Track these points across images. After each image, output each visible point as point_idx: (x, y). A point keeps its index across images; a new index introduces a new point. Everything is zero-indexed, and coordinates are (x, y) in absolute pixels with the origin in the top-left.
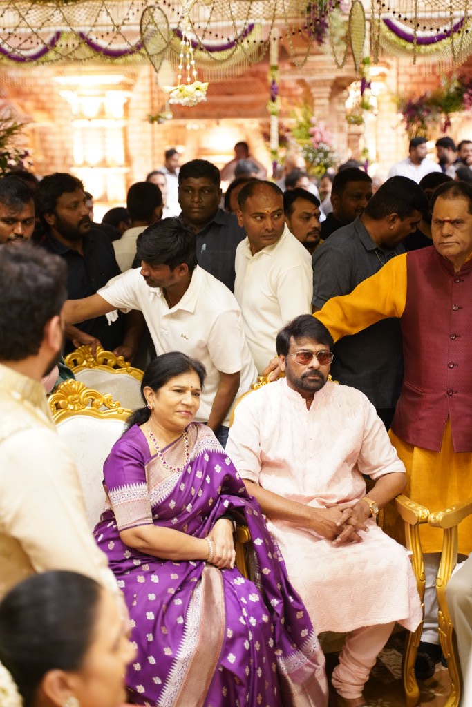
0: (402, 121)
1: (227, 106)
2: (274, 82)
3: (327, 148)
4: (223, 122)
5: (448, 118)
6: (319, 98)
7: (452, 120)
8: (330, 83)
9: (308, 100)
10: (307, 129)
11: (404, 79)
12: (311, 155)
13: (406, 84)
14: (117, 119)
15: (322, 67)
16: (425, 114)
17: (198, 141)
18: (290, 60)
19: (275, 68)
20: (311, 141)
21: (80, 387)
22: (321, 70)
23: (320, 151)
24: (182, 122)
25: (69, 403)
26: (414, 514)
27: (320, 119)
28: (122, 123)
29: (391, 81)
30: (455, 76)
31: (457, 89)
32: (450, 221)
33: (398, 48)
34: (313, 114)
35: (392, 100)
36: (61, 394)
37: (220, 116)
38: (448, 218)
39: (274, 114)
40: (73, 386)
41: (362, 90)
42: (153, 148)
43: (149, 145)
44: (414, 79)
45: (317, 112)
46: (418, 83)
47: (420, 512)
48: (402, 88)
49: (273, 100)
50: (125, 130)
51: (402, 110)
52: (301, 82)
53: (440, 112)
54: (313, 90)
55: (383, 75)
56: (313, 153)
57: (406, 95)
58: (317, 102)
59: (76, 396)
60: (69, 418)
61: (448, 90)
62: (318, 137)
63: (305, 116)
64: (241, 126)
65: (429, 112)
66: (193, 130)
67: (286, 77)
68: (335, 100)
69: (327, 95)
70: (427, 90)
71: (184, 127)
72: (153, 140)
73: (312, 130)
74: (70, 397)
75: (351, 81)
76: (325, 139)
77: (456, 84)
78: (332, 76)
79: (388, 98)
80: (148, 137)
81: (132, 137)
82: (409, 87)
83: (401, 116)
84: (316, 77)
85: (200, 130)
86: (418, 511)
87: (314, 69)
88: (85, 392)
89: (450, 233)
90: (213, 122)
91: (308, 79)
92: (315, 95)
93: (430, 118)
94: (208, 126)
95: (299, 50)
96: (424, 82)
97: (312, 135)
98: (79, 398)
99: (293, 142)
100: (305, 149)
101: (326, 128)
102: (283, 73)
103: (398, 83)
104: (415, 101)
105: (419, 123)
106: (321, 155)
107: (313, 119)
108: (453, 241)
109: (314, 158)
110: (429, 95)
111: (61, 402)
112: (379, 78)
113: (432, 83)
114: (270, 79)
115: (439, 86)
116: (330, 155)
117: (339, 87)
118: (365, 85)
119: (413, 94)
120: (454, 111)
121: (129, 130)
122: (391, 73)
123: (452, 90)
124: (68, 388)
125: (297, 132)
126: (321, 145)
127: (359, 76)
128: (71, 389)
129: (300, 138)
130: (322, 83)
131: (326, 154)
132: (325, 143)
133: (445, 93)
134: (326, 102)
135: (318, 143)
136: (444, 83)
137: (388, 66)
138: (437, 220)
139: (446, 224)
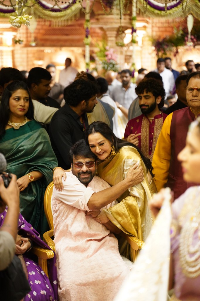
0: (154, 50)
1: (66, 41)
2: (87, 28)
3: (114, 62)
4: (64, 49)
5: (177, 50)
6: (111, 37)
7: (179, 50)
8: (116, 29)
9: (105, 38)
10: (104, 52)
11: (156, 29)
12: (106, 66)
13: (156, 32)
14: (9, 47)
15: (112, 21)
16: (165, 47)
17: (51, 58)
18: (96, 17)
19: (88, 21)
20: (106, 59)
22: (112, 23)
23: (111, 63)
24: (42, 48)
26: (137, 245)
27: (111, 47)
28: (11, 49)
29: (149, 30)
30: (181, 28)
31: (182, 35)
32: (197, 89)
33: (150, 12)
34: (107, 45)
35: (149, 40)
37: (62, 46)
38: (196, 87)
39: (87, 44)
41: (132, 33)
42: (28, 62)
43: (25, 60)
44: (161, 29)
45: (110, 44)
46: (162, 31)
47: (140, 244)
48: (154, 34)
49: (87, 37)
50: (13, 52)
51: (155, 45)
52: (101, 29)
53: (173, 46)
54: (108, 33)
55: (145, 27)
56: (107, 65)
57: (157, 37)
58: (109, 39)
61: (177, 35)
62: (109, 57)
63: (103, 46)
64: (73, 51)
65: (167, 46)
66: (48, 53)
67: (93, 26)
68: (119, 38)
69: (114, 35)
70: (167, 35)
71: (43, 51)
72: (28, 58)
73: (107, 53)
75: (127, 28)
76: (113, 57)
77: (181, 32)
78: (117, 26)
79: (147, 39)
80: (25, 56)
81: (17, 56)
82: (159, 34)
83: (154, 48)
84: (109, 26)
85: (51, 53)
86: (139, 243)
87: (108, 22)
89: (197, 95)
90: (58, 49)
91: (105, 27)
92: (109, 35)
93: (168, 49)
94: (56, 51)
95: (100, 12)
96: (166, 31)
97: (106, 56)
99: (97, 59)
100: (103, 63)
101: (114, 52)
102: (92, 24)
103: (153, 31)
104: (161, 40)
105: (163, 52)
106: (111, 66)
107: (107, 48)
108: (198, 99)
109: (108, 67)
110: (168, 38)
112: (143, 28)
113: (169, 32)
114: (85, 26)
115: (173, 33)
116: (116, 66)
117: (120, 31)
118: (134, 31)
119: (160, 37)
120: (180, 45)
121: (15, 52)
122: (149, 26)
123: (179, 35)
125: (99, 54)
126: (112, 61)
127: (130, 26)
129: (100, 57)
130: (112, 29)
131: (114, 65)
132: (113, 60)
133: (176, 36)
134: (114, 39)
135: (109, 59)
136: (175, 31)
137: (147, 22)
138: (190, 88)
139: (195, 90)
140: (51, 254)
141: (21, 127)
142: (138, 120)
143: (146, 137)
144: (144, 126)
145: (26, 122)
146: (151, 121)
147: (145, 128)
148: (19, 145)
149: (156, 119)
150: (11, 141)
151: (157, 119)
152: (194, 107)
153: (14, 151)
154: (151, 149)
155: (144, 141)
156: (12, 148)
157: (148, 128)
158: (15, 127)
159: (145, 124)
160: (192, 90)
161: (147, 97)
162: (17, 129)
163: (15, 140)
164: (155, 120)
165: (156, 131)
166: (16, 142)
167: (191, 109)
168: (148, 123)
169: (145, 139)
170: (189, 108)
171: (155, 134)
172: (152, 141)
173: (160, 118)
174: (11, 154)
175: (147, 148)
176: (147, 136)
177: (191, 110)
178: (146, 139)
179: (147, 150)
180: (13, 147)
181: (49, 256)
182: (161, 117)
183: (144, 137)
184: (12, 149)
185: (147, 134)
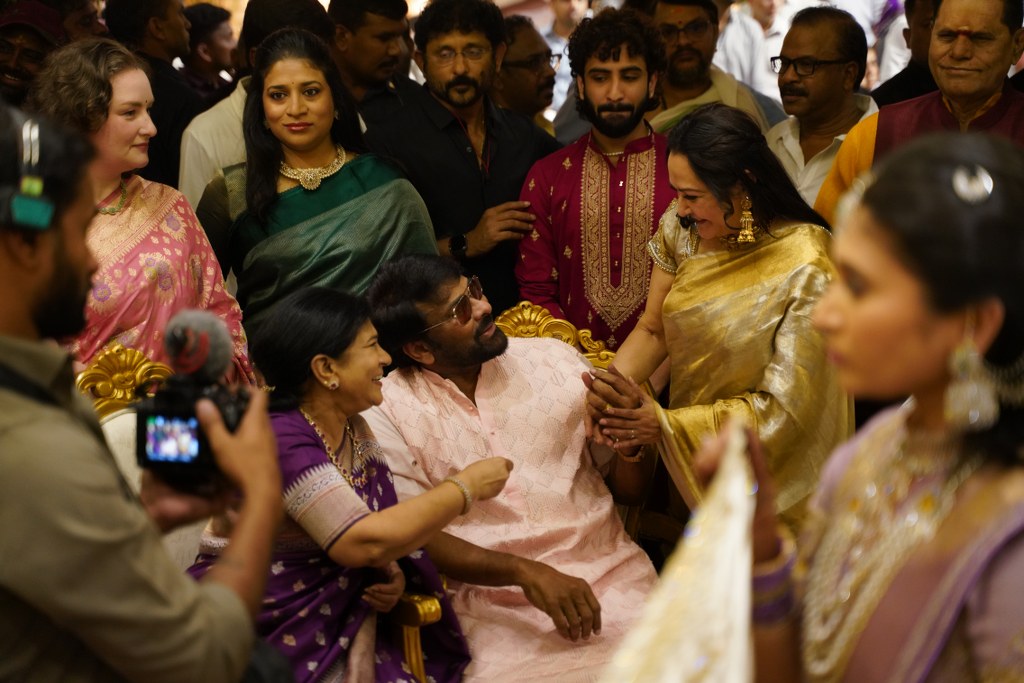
21: (136, 358)
25: (114, 387)
32: (967, 34)
36: (99, 371)
38: (966, 28)
40: (123, 357)
59: (128, 374)
60: (114, 414)
74: (117, 376)
88: (144, 367)
89: (968, 55)
98: (134, 377)
108: (974, 67)
111: (99, 385)
124: (114, 360)
128: (119, 361)
138: (943, 31)
139: (961, 38)
140: (430, 609)
141: (324, 181)
142: (568, 160)
143: (599, 222)
144: (592, 182)
145: (342, 163)
146: (614, 161)
147: (593, 189)
148: (328, 240)
149: (632, 153)
150: (301, 228)
151: (634, 156)
152: (955, 96)
153: (315, 261)
154: (620, 264)
155: (593, 238)
156: (304, 250)
157: (604, 190)
158: (306, 181)
159: (594, 173)
160: (950, 35)
161: (629, 75)
162: (312, 188)
163: (314, 223)
164: (626, 159)
165: (631, 200)
166: (316, 231)
167: (944, 100)
168: (605, 173)
169: (594, 230)
170: (940, 95)
171: (630, 210)
172: (621, 236)
173: (646, 153)
174: (304, 270)
175: (604, 259)
176: (604, 220)
177: (948, 105)
178: (599, 230)
179: (605, 270)
180: (308, 248)
181: (425, 615)
182: (649, 148)
183: (593, 221)
184: (306, 256)
185: (604, 210)
